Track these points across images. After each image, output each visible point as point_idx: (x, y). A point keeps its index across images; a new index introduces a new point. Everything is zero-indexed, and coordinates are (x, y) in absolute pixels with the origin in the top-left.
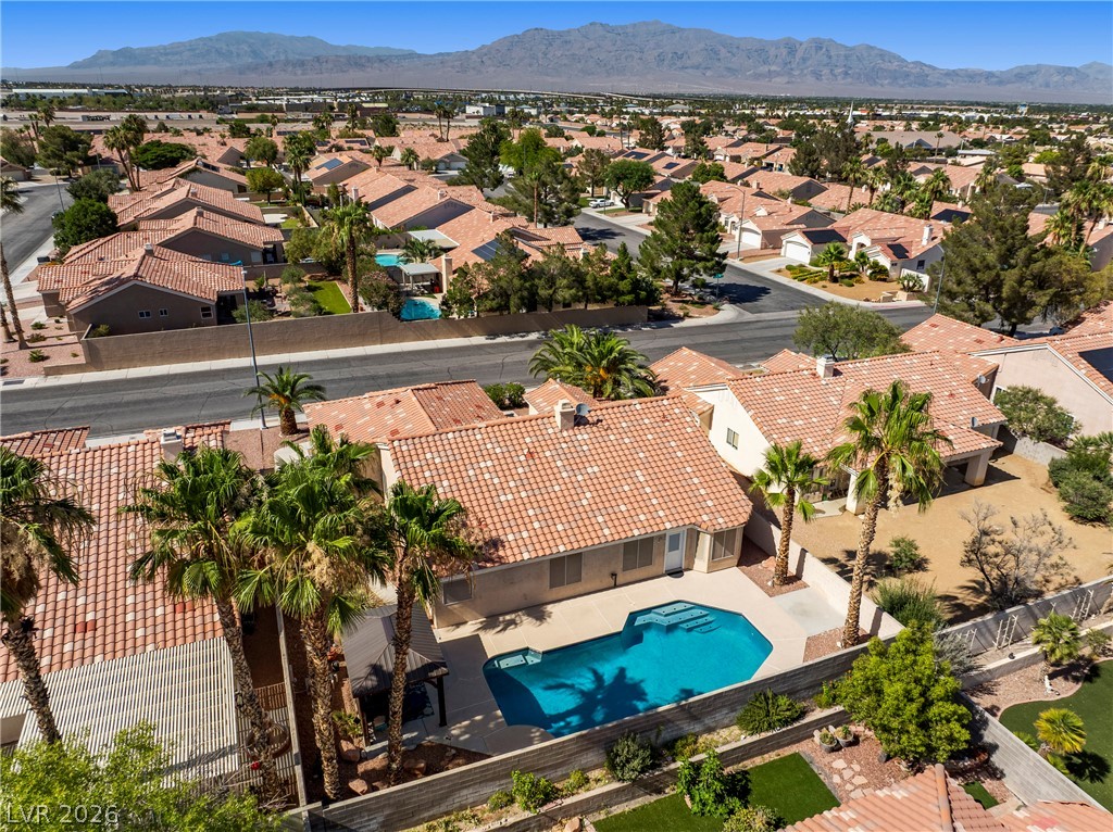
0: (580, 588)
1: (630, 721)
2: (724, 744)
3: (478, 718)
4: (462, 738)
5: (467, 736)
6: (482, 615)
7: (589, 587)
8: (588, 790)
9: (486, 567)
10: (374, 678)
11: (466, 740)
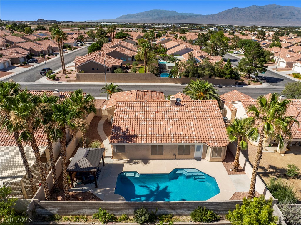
0: (162, 157)
1: (145, 203)
2: (182, 221)
3: (108, 189)
4: (99, 193)
5: (101, 193)
6: (128, 158)
7: (165, 157)
8: (126, 222)
9: (129, 143)
10: (74, 167)
11: (100, 194)
